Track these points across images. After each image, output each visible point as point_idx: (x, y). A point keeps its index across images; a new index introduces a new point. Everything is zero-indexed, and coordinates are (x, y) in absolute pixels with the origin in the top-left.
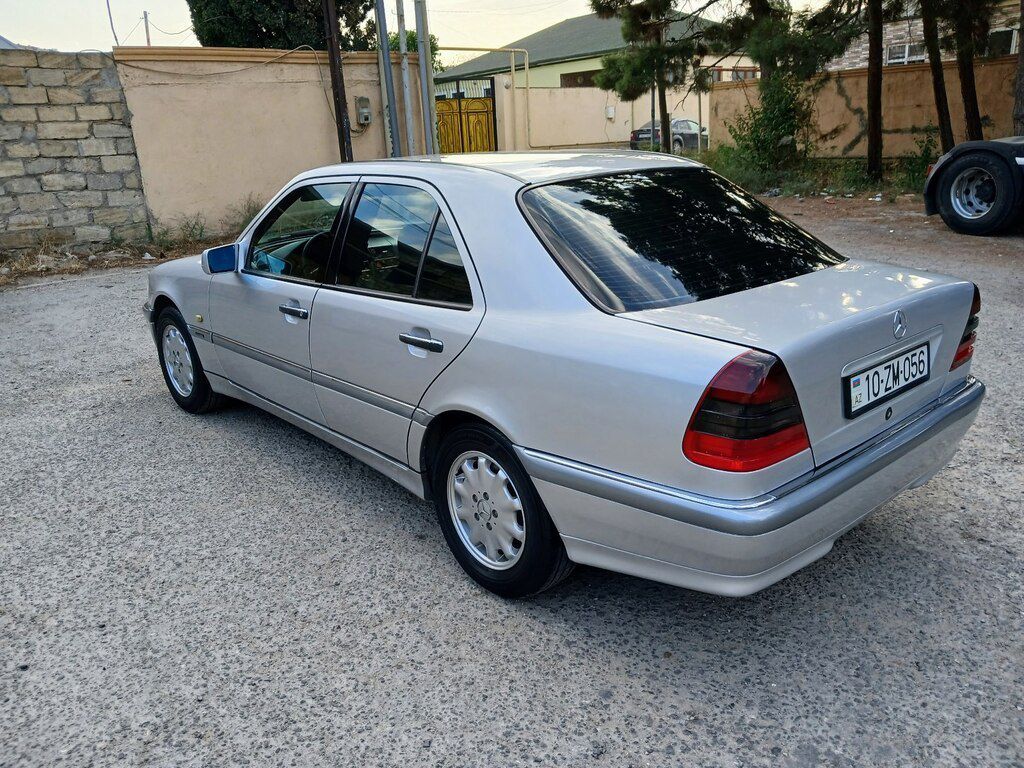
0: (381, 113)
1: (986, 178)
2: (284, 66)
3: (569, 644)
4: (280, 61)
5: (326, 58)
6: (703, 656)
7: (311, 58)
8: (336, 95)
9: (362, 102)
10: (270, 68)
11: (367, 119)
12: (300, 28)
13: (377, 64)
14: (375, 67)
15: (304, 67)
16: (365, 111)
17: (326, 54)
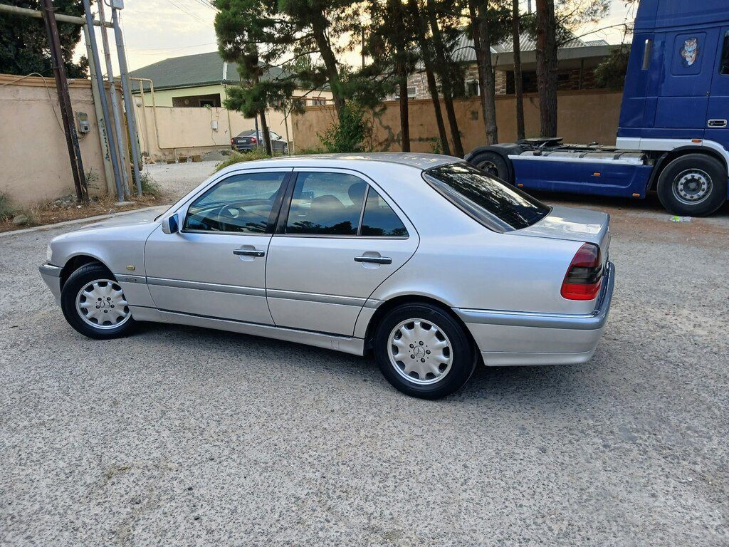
0: (96, 124)
1: (491, 167)
2: (18, 88)
3: (485, 413)
4: (16, 84)
5: (52, 83)
6: (548, 405)
7: (42, 83)
8: (63, 111)
9: (83, 116)
10: (8, 89)
11: (86, 129)
12: (29, 60)
13: (91, 88)
14: (89, 91)
15: (35, 88)
16: (84, 122)
17: (53, 80)
